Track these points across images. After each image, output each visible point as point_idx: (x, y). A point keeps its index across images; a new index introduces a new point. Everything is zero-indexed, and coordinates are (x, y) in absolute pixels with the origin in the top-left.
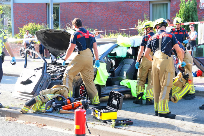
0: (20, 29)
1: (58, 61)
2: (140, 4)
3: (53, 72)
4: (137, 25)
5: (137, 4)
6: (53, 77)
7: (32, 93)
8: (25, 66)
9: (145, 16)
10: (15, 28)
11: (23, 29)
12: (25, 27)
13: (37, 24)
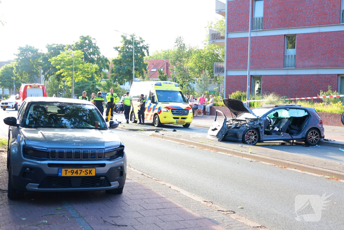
0: (229, 95)
1: (237, 118)
2: (330, 76)
3: (231, 124)
4: (319, 95)
5: (327, 77)
6: (230, 127)
7: (216, 136)
8: (215, 121)
9: (329, 87)
10: (226, 95)
11: (232, 95)
12: (233, 94)
13: (242, 92)
